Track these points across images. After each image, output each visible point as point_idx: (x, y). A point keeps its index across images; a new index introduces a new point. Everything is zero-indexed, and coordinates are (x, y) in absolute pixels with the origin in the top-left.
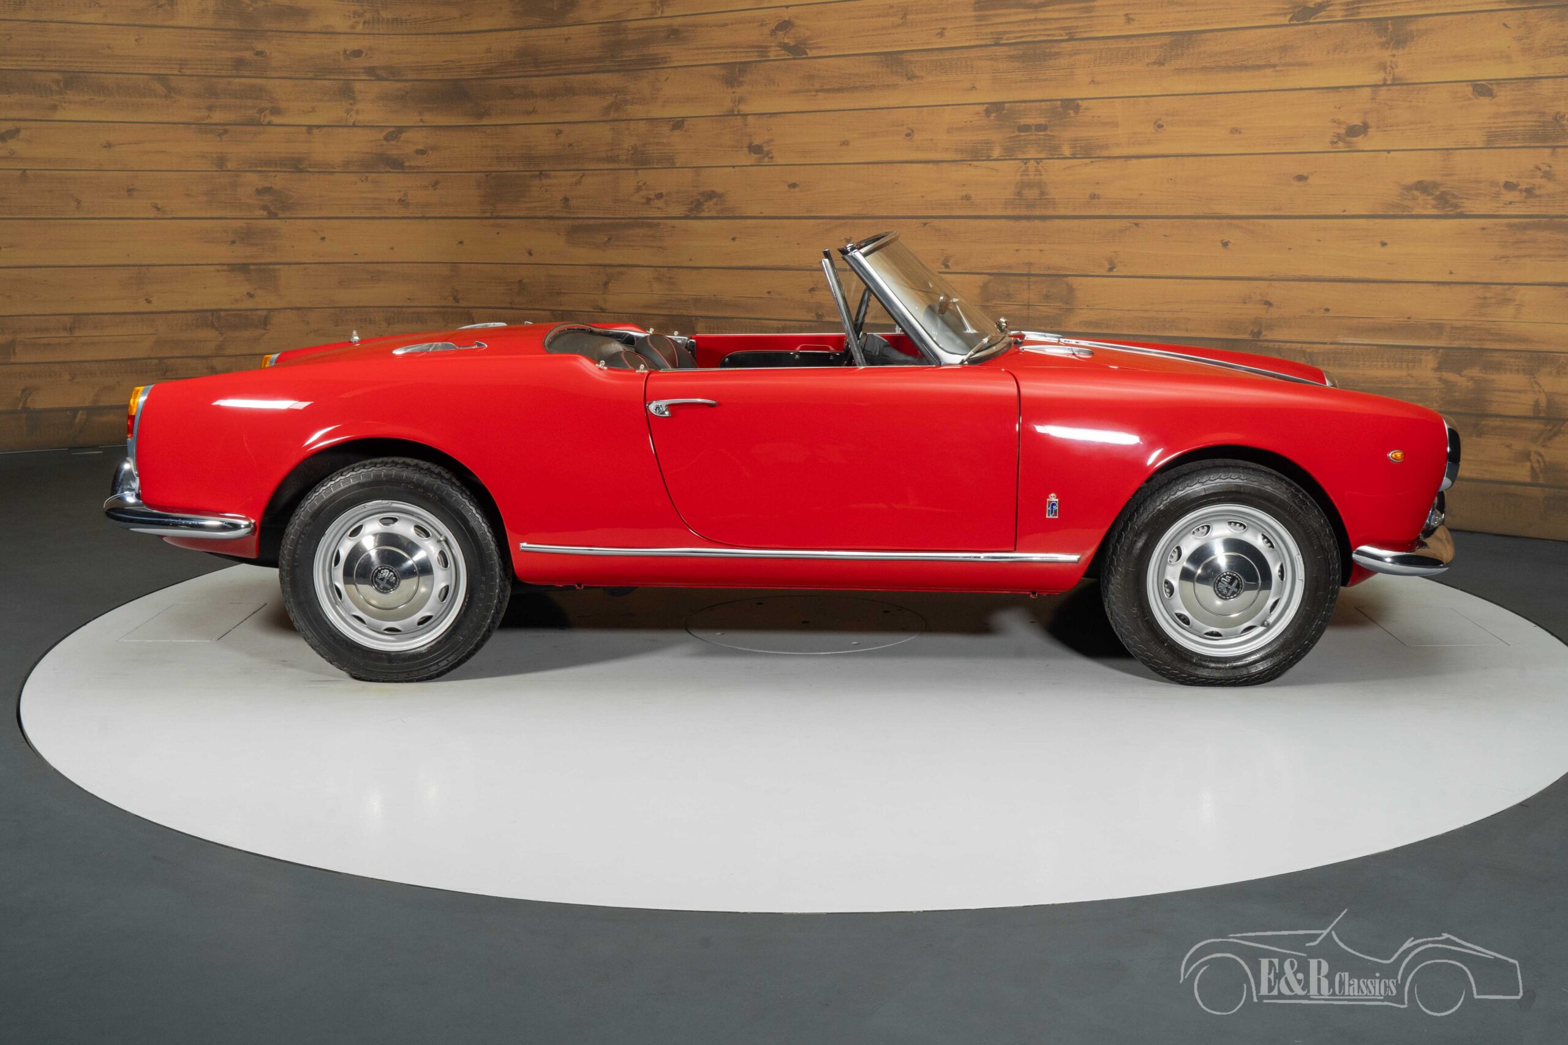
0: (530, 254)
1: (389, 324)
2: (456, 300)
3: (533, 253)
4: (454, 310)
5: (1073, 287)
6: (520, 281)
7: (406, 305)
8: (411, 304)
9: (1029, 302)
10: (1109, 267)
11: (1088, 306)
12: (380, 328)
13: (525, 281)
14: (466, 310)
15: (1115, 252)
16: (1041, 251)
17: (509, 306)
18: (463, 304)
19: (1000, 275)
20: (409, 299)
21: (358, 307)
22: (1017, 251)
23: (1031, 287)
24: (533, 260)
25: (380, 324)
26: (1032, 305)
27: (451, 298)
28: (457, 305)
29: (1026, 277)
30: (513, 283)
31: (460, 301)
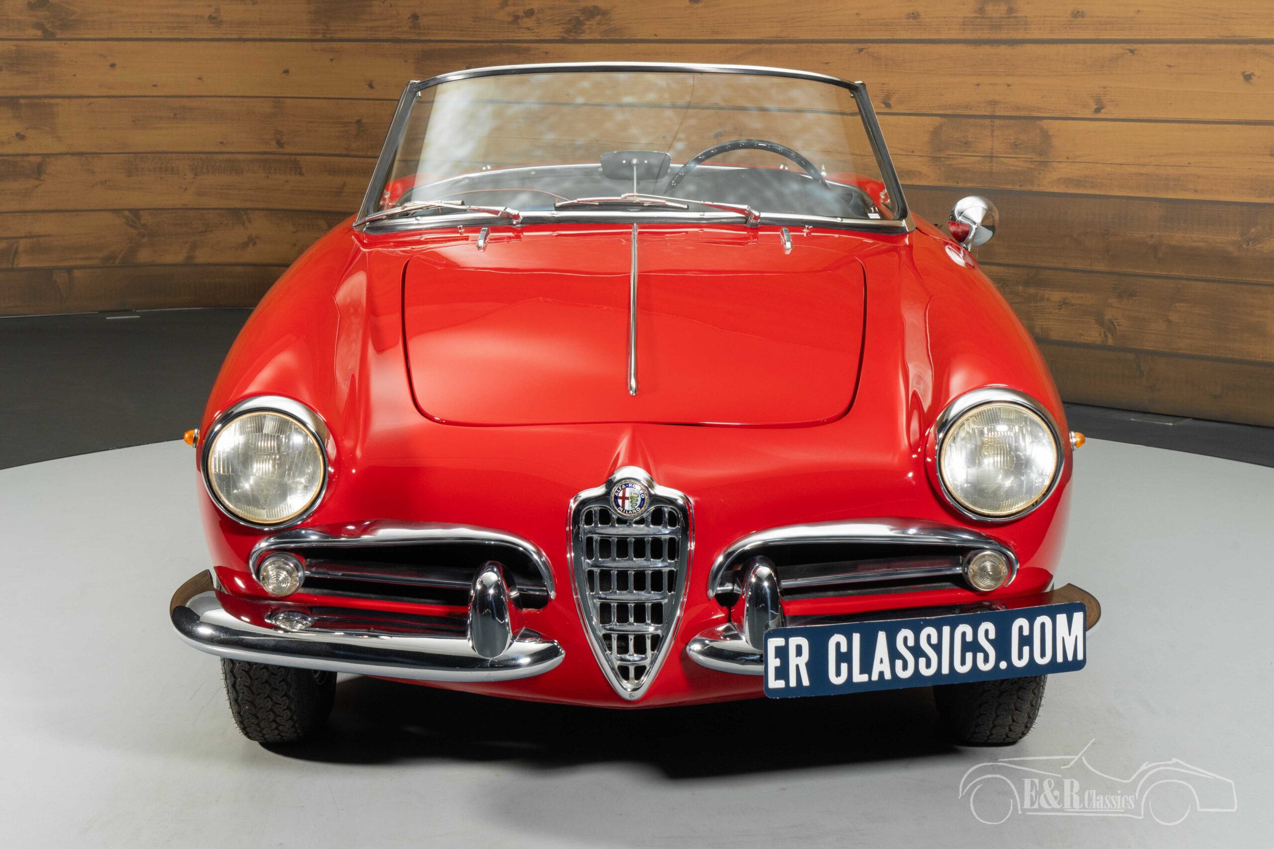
0: (371, 86)
1: (196, 175)
2: (280, 144)
3: (374, 85)
4: (277, 157)
5: (1050, 133)
6: (359, 122)
7: (217, 150)
8: (224, 150)
9: (992, 152)
10: (1095, 107)
11: (1068, 158)
12: (185, 179)
13: (364, 121)
14: (293, 157)
15: (1104, 88)
16: (1009, 85)
17: (345, 152)
18: (288, 149)
19: (955, 117)
20: (222, 143)
21: (157, 152)
22: (978, 85)
23: (995, 134)
24: (373, 94)
25: (185, 175)
26: (995, 157)
27: (274, 143)
28: (281, 150)
29: (989, 120)
30: (349, 123)
31: (285, 146)
